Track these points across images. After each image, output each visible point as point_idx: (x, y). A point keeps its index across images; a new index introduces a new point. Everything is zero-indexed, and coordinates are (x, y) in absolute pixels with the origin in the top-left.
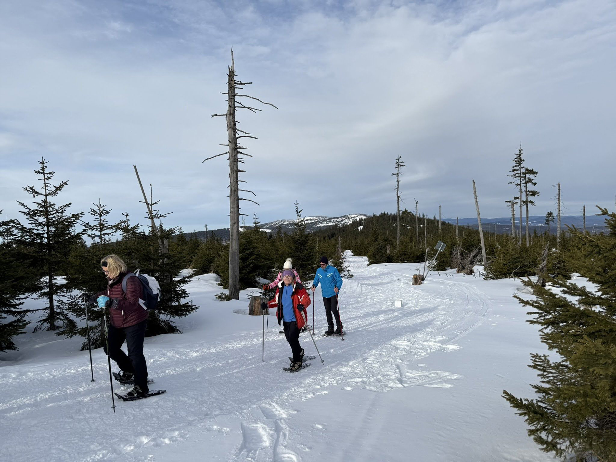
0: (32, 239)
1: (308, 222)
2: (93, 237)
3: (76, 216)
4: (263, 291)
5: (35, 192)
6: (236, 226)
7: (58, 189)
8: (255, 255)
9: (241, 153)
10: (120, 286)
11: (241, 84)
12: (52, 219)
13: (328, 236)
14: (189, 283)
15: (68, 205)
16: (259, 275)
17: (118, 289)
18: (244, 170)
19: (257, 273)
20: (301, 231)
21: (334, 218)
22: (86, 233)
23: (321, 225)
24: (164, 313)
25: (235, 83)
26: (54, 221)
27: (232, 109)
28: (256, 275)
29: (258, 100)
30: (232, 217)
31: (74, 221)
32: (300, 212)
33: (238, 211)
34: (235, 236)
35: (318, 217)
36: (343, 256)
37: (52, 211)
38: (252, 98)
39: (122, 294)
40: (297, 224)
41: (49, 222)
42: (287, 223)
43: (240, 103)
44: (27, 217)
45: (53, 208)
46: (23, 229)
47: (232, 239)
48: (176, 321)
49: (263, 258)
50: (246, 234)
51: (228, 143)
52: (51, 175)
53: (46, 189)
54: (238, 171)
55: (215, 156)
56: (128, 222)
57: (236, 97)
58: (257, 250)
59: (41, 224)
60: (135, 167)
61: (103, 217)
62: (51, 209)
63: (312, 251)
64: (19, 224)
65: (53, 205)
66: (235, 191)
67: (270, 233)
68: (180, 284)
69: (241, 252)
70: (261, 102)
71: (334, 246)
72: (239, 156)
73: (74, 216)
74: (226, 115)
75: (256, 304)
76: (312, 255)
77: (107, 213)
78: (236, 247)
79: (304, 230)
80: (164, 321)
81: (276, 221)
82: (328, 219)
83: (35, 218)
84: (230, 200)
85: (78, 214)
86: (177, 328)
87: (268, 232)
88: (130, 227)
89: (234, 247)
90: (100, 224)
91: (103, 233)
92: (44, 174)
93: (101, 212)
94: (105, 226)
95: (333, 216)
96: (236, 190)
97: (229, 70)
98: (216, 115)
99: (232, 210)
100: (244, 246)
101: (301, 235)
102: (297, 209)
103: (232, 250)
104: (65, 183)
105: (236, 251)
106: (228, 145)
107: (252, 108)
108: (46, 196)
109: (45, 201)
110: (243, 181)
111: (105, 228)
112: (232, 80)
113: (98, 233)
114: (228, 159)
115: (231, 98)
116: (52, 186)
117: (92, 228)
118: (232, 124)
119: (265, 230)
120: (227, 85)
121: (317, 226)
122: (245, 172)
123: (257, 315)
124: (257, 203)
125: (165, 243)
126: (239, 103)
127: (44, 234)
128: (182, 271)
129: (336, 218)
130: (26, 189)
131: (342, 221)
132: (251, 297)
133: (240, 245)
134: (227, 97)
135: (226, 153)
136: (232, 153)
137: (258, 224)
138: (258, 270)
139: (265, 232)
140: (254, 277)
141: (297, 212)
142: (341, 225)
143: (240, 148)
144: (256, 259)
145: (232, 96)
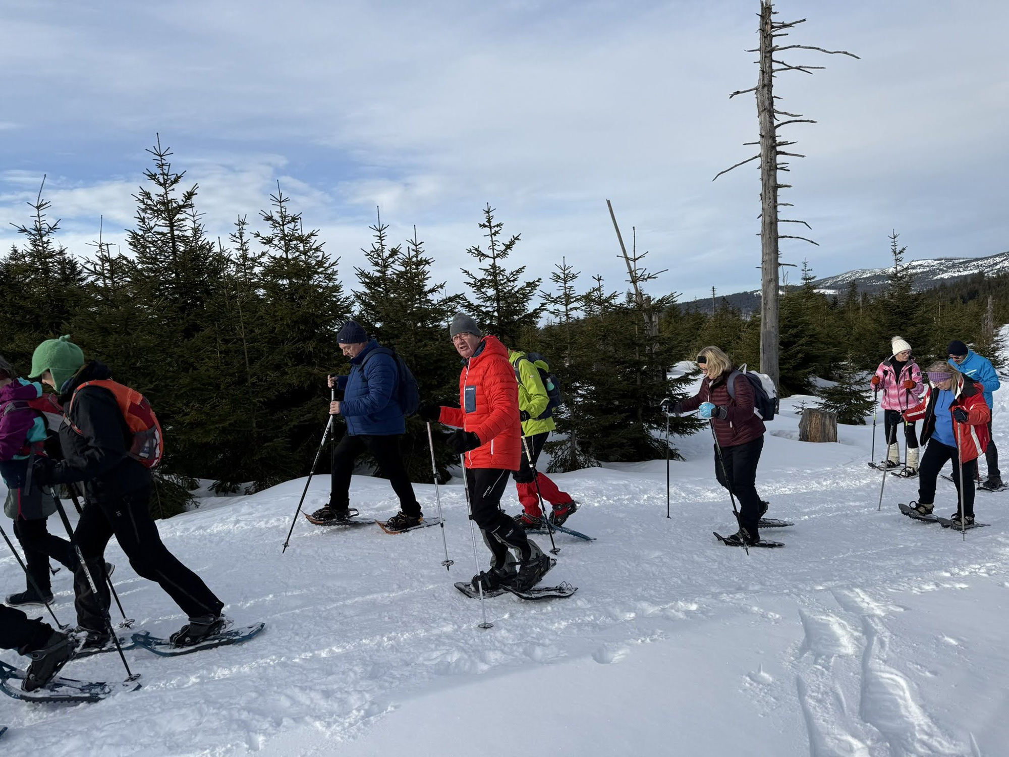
0: (481, 319)
1: (914, 271)
2: (555, 313)
3: (532, 285)
4: (823, 401)
5: (481, 255)
6: (772, 285)
7: (509, 247)
8: (807, 336)
9: (783, 153)
10: (725, 390)
11: (785, 26)
12: (503, 291)
13: (962, 297)
14: (694, 382)
15: (521, 269)
16: (814, 372)
17: (723, 394)
18: (788, 184)
19: (811, 369)
20: (902, 288)
21: (977, 260)
22: (545, 309)
23: (946, 276)
24: (657, 428)
25: (773, 27)
26: (505, 293)
27: (766, 76)
28: (809, 373)
29: (818, 49)
30: (764, 270)
31: (530, 292)
32: (900, 252)
33: (777, 259)
34: (771, 305)
35: (938, 260)
36: (997, 335)
37: (502, 280)
38: (806, 48)
39: (729, 400)
40: (894, 276)
41: (499, 295)
42: (868, 275)
43: (783, 63)
44: (474, 289)
45: (503, 276)
46: (469, 306)
47: (765, 309)
48: (676, 441)
49: (823, 343)
50: (790, 300)
51: (758, 139)
52: (499, 228)
53: (493, 249)
54: (777, 187)
55: (736, 166)
56: (602, 289)
57: (774, 54)
58: (811, 327)
59: (489, 298)
60: (609, 202)
61: (569, 284)
62: (501, 278)
63: (926, 328)
64: (466, 300)
65: (503, 271)
66: (771, 223)
67: (835, 297)
68: (681, 384)
69: (781, 332)
70: (824, 51)
71: (977, 316)
72: (780, 159)
73: (529, 284)
74: (756, 89)
75: (813, 423)
76: (927, 335)
77: (574, 277)
78: (772, 323)
79: (908, 287)
80: (657, 441)
81: (846, 274)
82: (961, 263)
83: (483, 290)
84: (762, 239)
85: (534, 282)
86: (678, 452)
87: (830, 295)
88: (603, 297)
89: (769, 323)
90: (565, 294)
91: (569, 306)
92: (491, 227)
93: (566, 277)
94: (572, 298)
95: (974, 257)
96: (774, 220)
97: (762, 4)
98: (738, 93)
99: (767, 258)
100: (786, 321)
101: (903, 298)
102: (894, 248)
103: (766, 328)
104: (517, 238)
105: (773, 330)
106: (759, 143)
107: (805, 67)
108: (494, 258)
109: (494, 266)
110: (787, 204)
111: (572, 300)
112: (766, 23)
113: (562, 308)
114: (759, 168)
115: (765, 57)
116: (500, 244)
117: (555, 301)
118: (767, 103)
119: (822, 291)
120: (758, 35)
121: (935, 278)
122: (789, 186)
123: (813, 441)
124: (812, 242)
125: (653, 320)
126: (779, 62)
127: (494, 312)
128: (676, 364)
129: (982, 259)
130: (470, 251)
131: (996, 264)
132: (801, 410)
133: (780, 319)
134: (758, 56)
135: (756, 157)
136: (767, 156)
137: (812, 281)
138: (814, 364)
139: (824, 295)
140: (806, 375)
141: (895, 252)
142: (993, 274)
143: (781, 144)
144: (809, 344)
145: (767, 51)
